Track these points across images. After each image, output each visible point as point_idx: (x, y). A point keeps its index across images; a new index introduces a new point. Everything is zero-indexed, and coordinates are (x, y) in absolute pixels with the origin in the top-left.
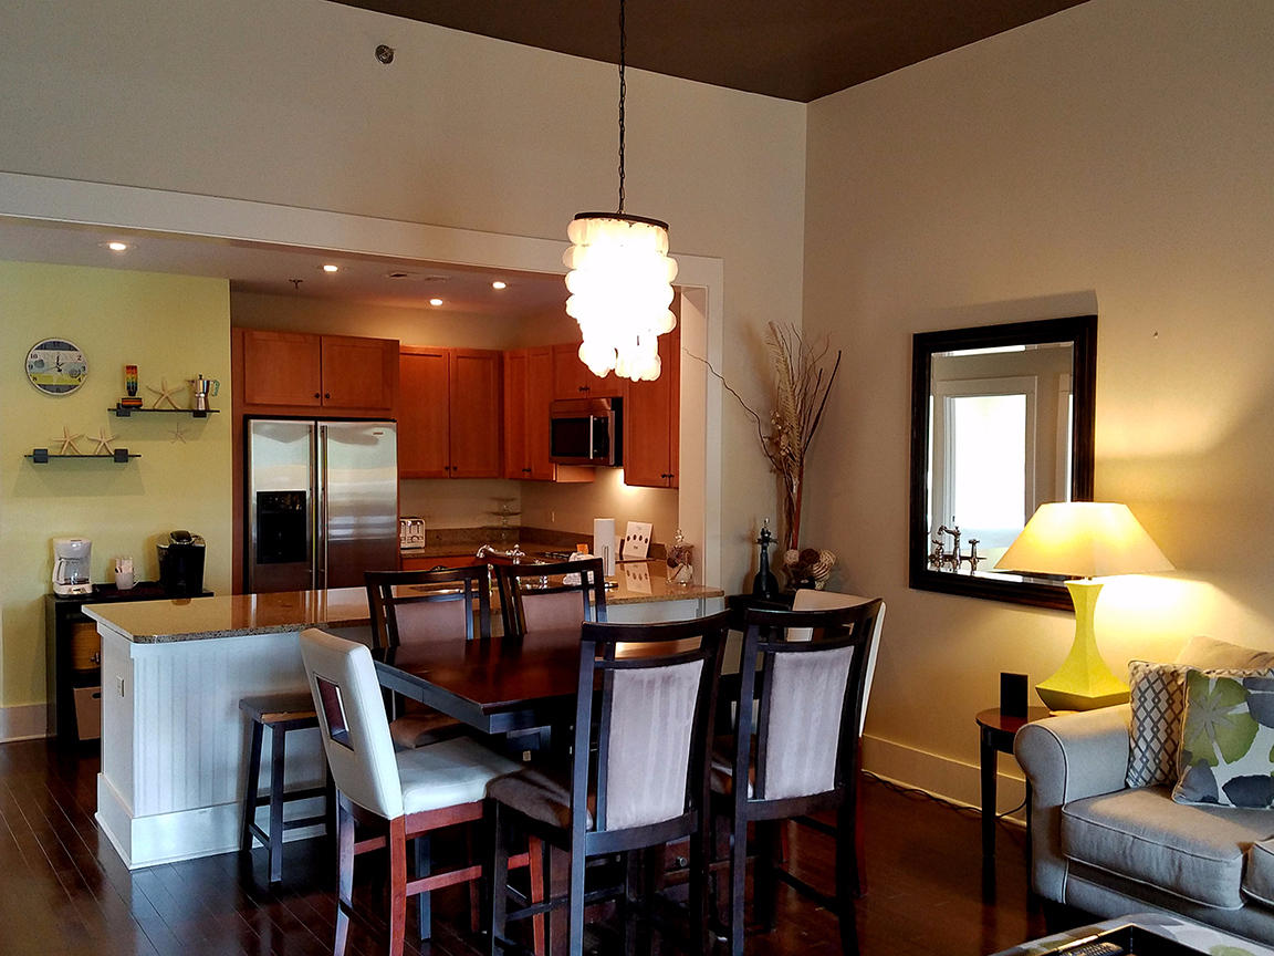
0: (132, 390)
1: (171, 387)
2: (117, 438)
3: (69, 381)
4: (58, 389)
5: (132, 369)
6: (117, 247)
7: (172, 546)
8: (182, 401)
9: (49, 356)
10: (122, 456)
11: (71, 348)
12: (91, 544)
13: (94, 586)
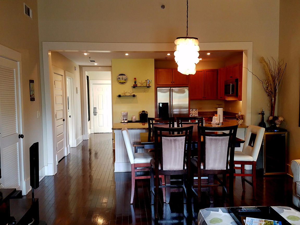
0: (135, 83)
1: (143, 82)
2: (133, 92)
3: (124, 81)
4: (122, 83)
5: (135, 79)
6: (127, 54)
7: (141, 113)
8: (145, 85)
9: (121, 77)
10: (134, 96)
11: (125, 75)
12: (127, 113)
13: (128, 121)
